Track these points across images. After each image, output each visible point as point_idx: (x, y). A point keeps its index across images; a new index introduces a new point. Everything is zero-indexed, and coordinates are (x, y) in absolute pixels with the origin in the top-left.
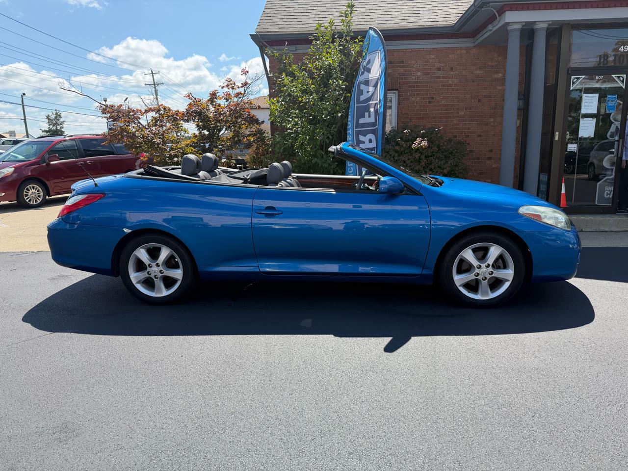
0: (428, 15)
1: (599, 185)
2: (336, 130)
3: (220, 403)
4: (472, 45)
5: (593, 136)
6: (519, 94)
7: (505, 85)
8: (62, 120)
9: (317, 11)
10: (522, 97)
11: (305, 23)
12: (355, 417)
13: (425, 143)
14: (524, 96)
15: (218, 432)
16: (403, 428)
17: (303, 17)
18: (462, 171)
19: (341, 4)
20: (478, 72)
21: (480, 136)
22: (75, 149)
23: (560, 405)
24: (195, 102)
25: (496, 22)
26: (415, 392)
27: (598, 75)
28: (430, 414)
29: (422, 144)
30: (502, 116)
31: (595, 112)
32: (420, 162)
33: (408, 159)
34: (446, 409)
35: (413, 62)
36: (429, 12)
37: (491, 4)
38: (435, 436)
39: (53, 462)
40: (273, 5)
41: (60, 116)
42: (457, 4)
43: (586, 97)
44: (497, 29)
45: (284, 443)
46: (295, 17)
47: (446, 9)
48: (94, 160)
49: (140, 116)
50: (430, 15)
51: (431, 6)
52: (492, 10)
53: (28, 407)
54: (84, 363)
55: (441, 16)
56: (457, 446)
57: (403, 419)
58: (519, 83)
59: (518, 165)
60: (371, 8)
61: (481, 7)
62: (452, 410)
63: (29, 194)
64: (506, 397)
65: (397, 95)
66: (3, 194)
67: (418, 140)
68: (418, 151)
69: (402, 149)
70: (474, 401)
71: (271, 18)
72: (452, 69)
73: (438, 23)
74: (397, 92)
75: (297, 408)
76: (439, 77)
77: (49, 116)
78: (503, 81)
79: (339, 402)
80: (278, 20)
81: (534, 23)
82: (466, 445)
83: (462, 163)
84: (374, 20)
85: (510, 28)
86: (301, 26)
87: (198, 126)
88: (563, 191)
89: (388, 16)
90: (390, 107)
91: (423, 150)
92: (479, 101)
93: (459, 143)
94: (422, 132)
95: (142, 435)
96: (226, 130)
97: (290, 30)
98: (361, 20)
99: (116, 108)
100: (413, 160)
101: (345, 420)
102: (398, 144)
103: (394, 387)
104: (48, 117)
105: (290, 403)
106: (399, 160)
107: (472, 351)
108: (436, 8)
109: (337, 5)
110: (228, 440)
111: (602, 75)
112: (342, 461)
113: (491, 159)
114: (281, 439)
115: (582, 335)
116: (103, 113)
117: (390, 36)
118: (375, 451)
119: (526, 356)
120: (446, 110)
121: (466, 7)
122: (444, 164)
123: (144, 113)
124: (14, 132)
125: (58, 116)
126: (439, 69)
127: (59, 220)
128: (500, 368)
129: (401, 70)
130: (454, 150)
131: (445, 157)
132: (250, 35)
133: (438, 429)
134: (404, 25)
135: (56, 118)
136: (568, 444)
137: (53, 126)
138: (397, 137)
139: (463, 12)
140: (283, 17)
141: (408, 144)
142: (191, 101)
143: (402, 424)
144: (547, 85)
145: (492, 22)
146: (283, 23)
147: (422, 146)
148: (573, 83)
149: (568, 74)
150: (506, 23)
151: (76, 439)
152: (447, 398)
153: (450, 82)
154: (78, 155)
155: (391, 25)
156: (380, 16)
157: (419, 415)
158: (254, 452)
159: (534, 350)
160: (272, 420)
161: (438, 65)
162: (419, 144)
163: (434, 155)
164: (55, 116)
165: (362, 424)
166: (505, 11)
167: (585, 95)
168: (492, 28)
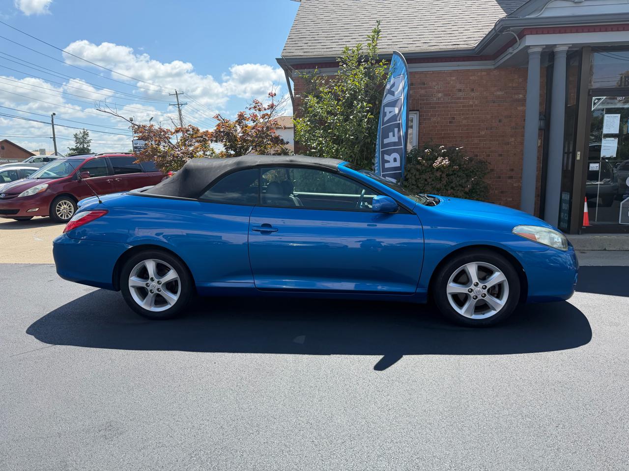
0: (448, 38)
1: (623, 204)
2: (359, 149)
3: (253, 407)
4: (493, 67)
5: (615, 156)
6: (540, 114)
7: (525, 106)
8: (89, 138)
9: (340, 35)
10: (543, 118)
11: (329, 47)
12: (383, 423)
13: (446, 162)
14: (545, 116)
15: (253, 434)
16: (430, 434)
17: (327, 41)
18: (483, 190)
19: (364, 29)
20: (499, 93)
21: (501, 155)
22: (105, 167)
23: (584, 417)
24: (223, 123)
25: (516, 45)
26: (441, 402)
27: (619, 96)
28: (455, 422)
29: (443, 163)
30: (523, 136)
31: (617, 132)
32: (441, 180)
33: (430, 178)
34: (471, 418)
35: (434, 84)
36: (450, 35)
37: (511, 28)
38: (461, 442)
39: (100, 456)
40: (298, 30)
41: (87, 135)
42: (477, 28)
43: (607, 118)
44: (517, 52)
45: (316, 445)
46: (320, 41)
47: (466, 33)
48: (122, 177)
49: (170, 136)
50: (451, 38)
51: (451, 30)
52: (512, 34)
53: (74, 406)
54: (123, 368)
55: (462, 40)
56: (483, 452)
57: (429, 426)
58: (540, 103)
59: (540, 184)
60: (393, 32)
61: (501, 31)
62: (477, 419)
63: (61, 210)
64: (530, 408)
65: (418, 115)
66: (37, 209)
67: (440, 159)
68: (439, 170)
69: (424, 168)
70: (498, 411)
71: (297, 42)
72: (472, 90)
73: (459, 46)
74: (418, 112)
75: (327, 413)
76: (459, 98)
77: (76, 134)
78: (523, 102)
79: (367, 409)
80: (303, 45)
81: (555, 45)
82: (491, 452)
83: (484, 182)
84: (396, 43)
85: (530, 51)
86: (325, 50)
87: (225, 145)
88: (586, 210)
89: (409, 40)
90: (412, 127)
91: (444, 168)
92: (500, 121)
93: (481, 162)
94: (443, 151)
95: (181, 434)
96: (252, 149)
97: (315, 53)
98: (383, 44)
99: (147, 128)
100: (434, 179)
101: (373, 426)
102: (419, 163)
103: (420, 396)
104: (76, 136)
105: (320, 408)
106: (420, 178)
107: (495, 364)
108: (457, 32)
109: (359, 29)
110: (262, 441)
111: (623, 96)
112: (371, 463)
113: (512, 178)
114: (313, 441)
115: (605, 351)
116: (135, 133)
117: (413, 59)
118: (403, 455)
119: (549, 370)
120: (467, 130)
121: (487, 31)
122: (466, 182)
123: (174, 133)
124: (44, 150)
125: (86, 134)
126: (460, 90)
127: (64, 235)
128: (524, 381)
129: (423, 92)
130: (475, 169)
131: (467, 175)
132: (277, 59)
133: (464, 436)
134: (425, 48)
135: (83, 136)
136: (591, 453)
137: (80, 145)
138: (418, 156)
139: (485, 36)
140: (308, 42)
141: (430, 162)
142: (219, 122)
143: (428, 431)
144: (568, 105)
145: (513, 45)
146: (308, 47)
147: (443, 165)
148: (595, 104)
149: (589, 95)
150: (526, 46)
151: (121, 437)
152: (471, 407)
153: (471, 103)
154: (107, 172)
155: (412, 48)
156: (402, 40)
157: (445, 423)
158: (288, 452)
159: (557, 364)
160: (303, 424)
161: (458, 86)
162: (440, 163)
163: (455, 174)
164: (83, 134)
165: (389, 430)
166: (526, 35)
167: (606, 116)
168: (513, 51)
